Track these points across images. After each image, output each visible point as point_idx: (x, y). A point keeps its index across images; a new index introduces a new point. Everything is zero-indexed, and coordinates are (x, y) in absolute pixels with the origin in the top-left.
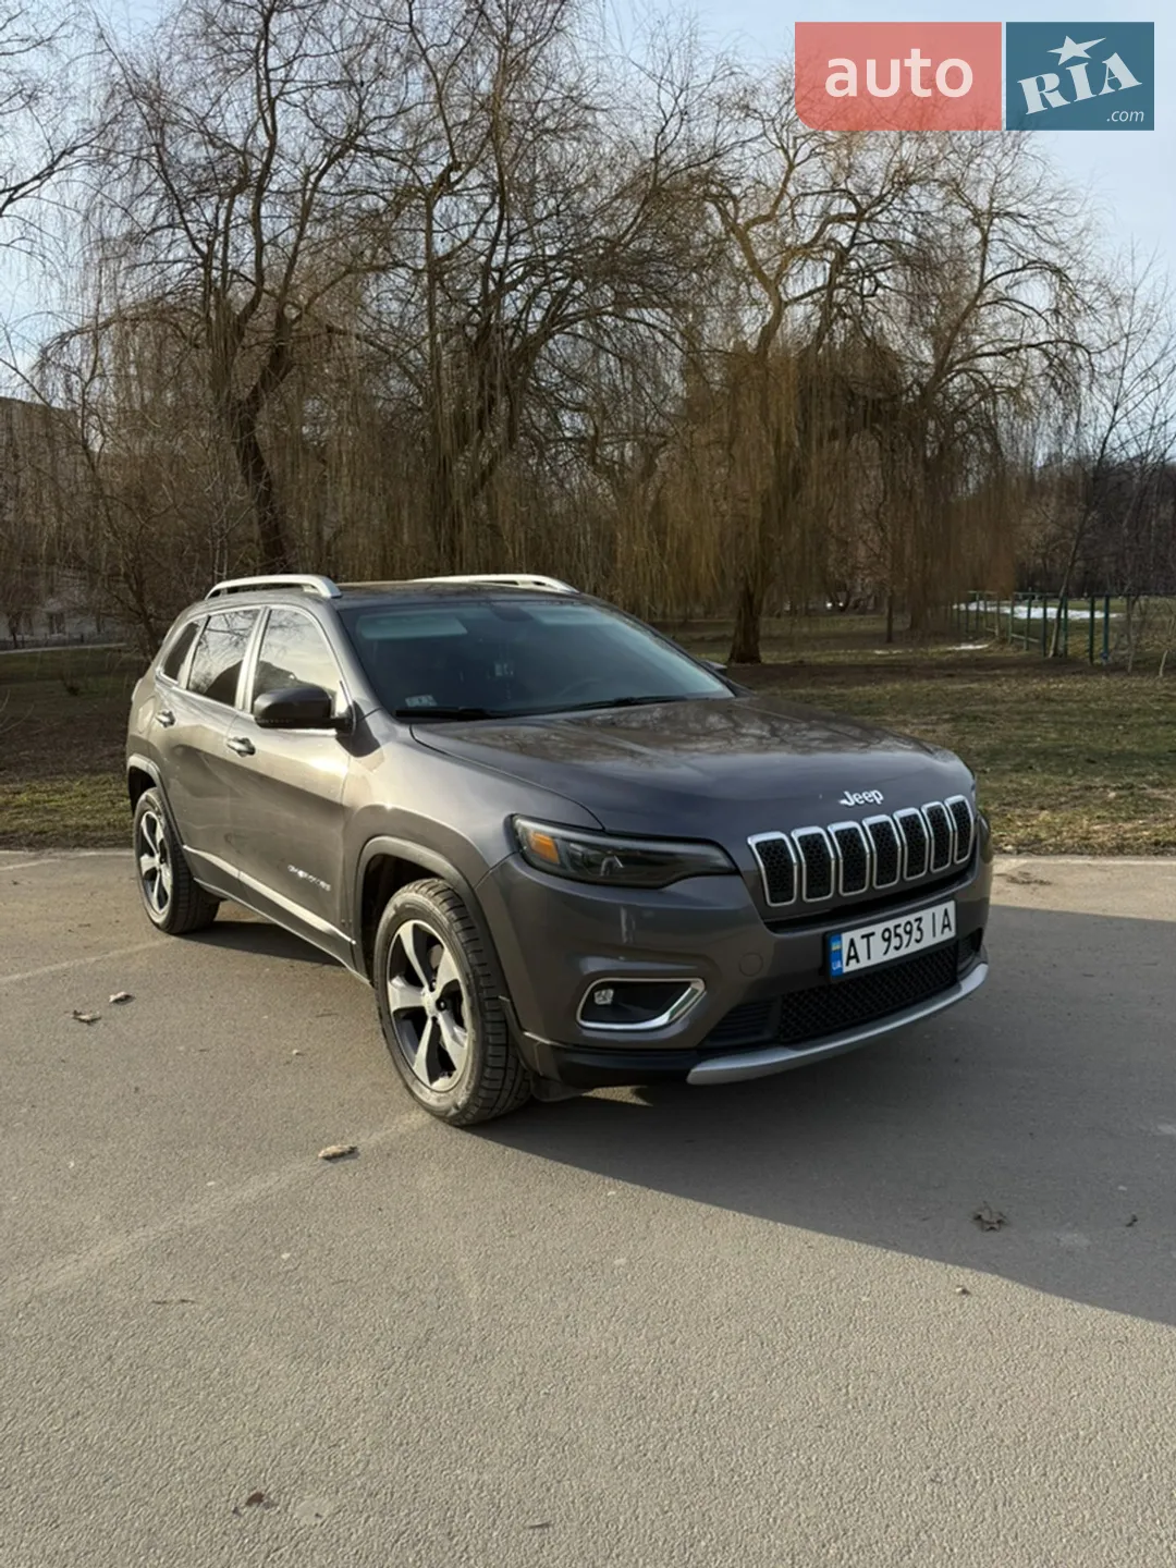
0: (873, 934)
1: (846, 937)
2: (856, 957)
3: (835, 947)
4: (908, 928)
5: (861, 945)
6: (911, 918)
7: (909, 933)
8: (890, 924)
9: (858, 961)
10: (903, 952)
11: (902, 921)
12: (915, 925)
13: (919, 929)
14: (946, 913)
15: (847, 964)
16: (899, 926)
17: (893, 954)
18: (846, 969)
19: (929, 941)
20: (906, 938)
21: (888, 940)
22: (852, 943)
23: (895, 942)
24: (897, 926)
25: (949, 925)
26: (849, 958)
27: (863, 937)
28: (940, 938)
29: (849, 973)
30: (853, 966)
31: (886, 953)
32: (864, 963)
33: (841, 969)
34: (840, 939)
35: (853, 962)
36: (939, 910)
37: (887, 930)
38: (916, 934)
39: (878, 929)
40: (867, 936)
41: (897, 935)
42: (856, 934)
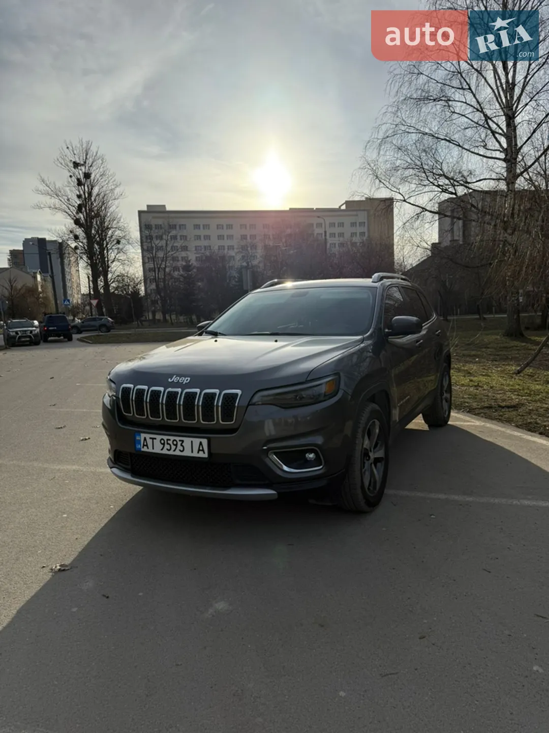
0: (155, 439)
1: (143, 436)
2: (147, 445)
3: (138, 438)
4: (175, 443)
5: (149, 442)
6: (178, 439)
7: (176, 445)
8: (165, 438)
9: (148, 448)
10: (171, 453)
11: (172, 438)
12: (179, 443)
13: (181, 445)
14: (201, 444)
15: (143, 447)
16: (170, 440)
17: (165, 452)
18: (142, 450)
19: (187, 453)
20: (174, 448)
21: (164, 444)
22: (145, 439)
23: (167, 447)
24: (168, 440)
25: (203, 450)
26: (144, 445)
27: (150, 438)
28: (195, 454)
29: (143, 452)
30: (145, 449)
31: (162, 450)
32: (150, 450)
33: (141, 449)
34: (140, 435)
35: (145, 447)
36: (196, 441)
37: (162, 439)
38: (179, 447)
39: (159, 437)
40: (153, 439)
41: (168, 444)
42: (148, 436)
